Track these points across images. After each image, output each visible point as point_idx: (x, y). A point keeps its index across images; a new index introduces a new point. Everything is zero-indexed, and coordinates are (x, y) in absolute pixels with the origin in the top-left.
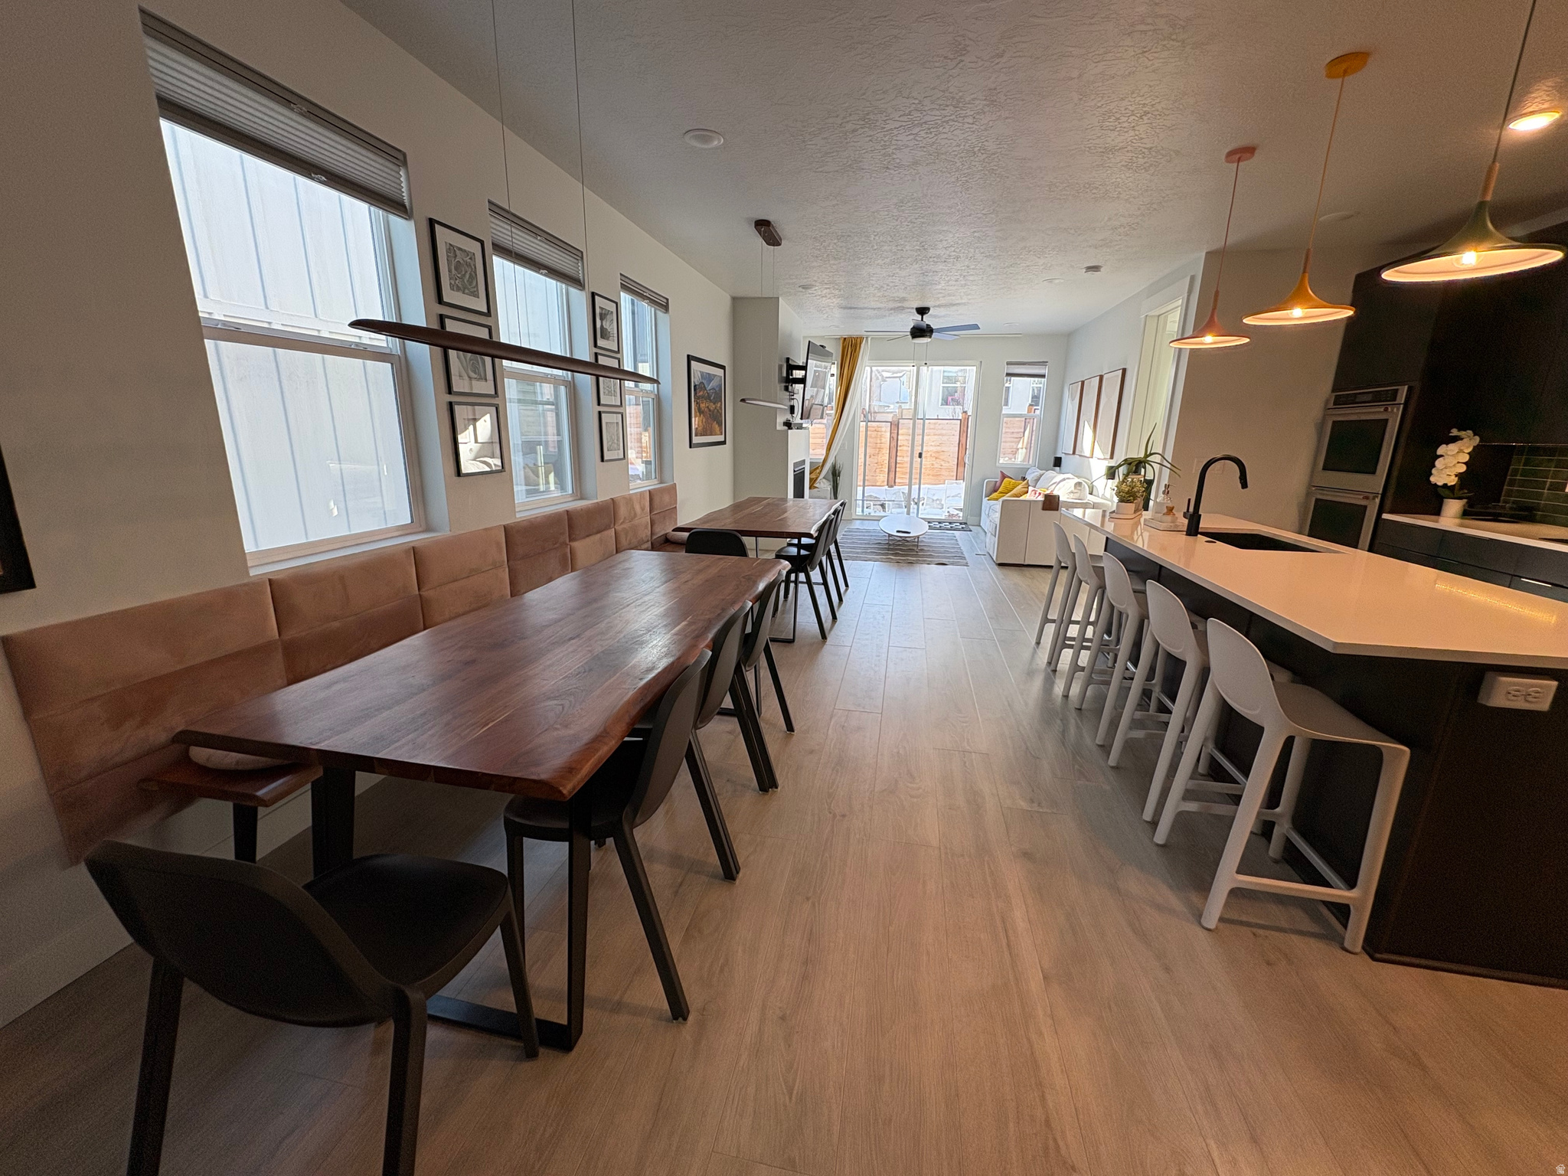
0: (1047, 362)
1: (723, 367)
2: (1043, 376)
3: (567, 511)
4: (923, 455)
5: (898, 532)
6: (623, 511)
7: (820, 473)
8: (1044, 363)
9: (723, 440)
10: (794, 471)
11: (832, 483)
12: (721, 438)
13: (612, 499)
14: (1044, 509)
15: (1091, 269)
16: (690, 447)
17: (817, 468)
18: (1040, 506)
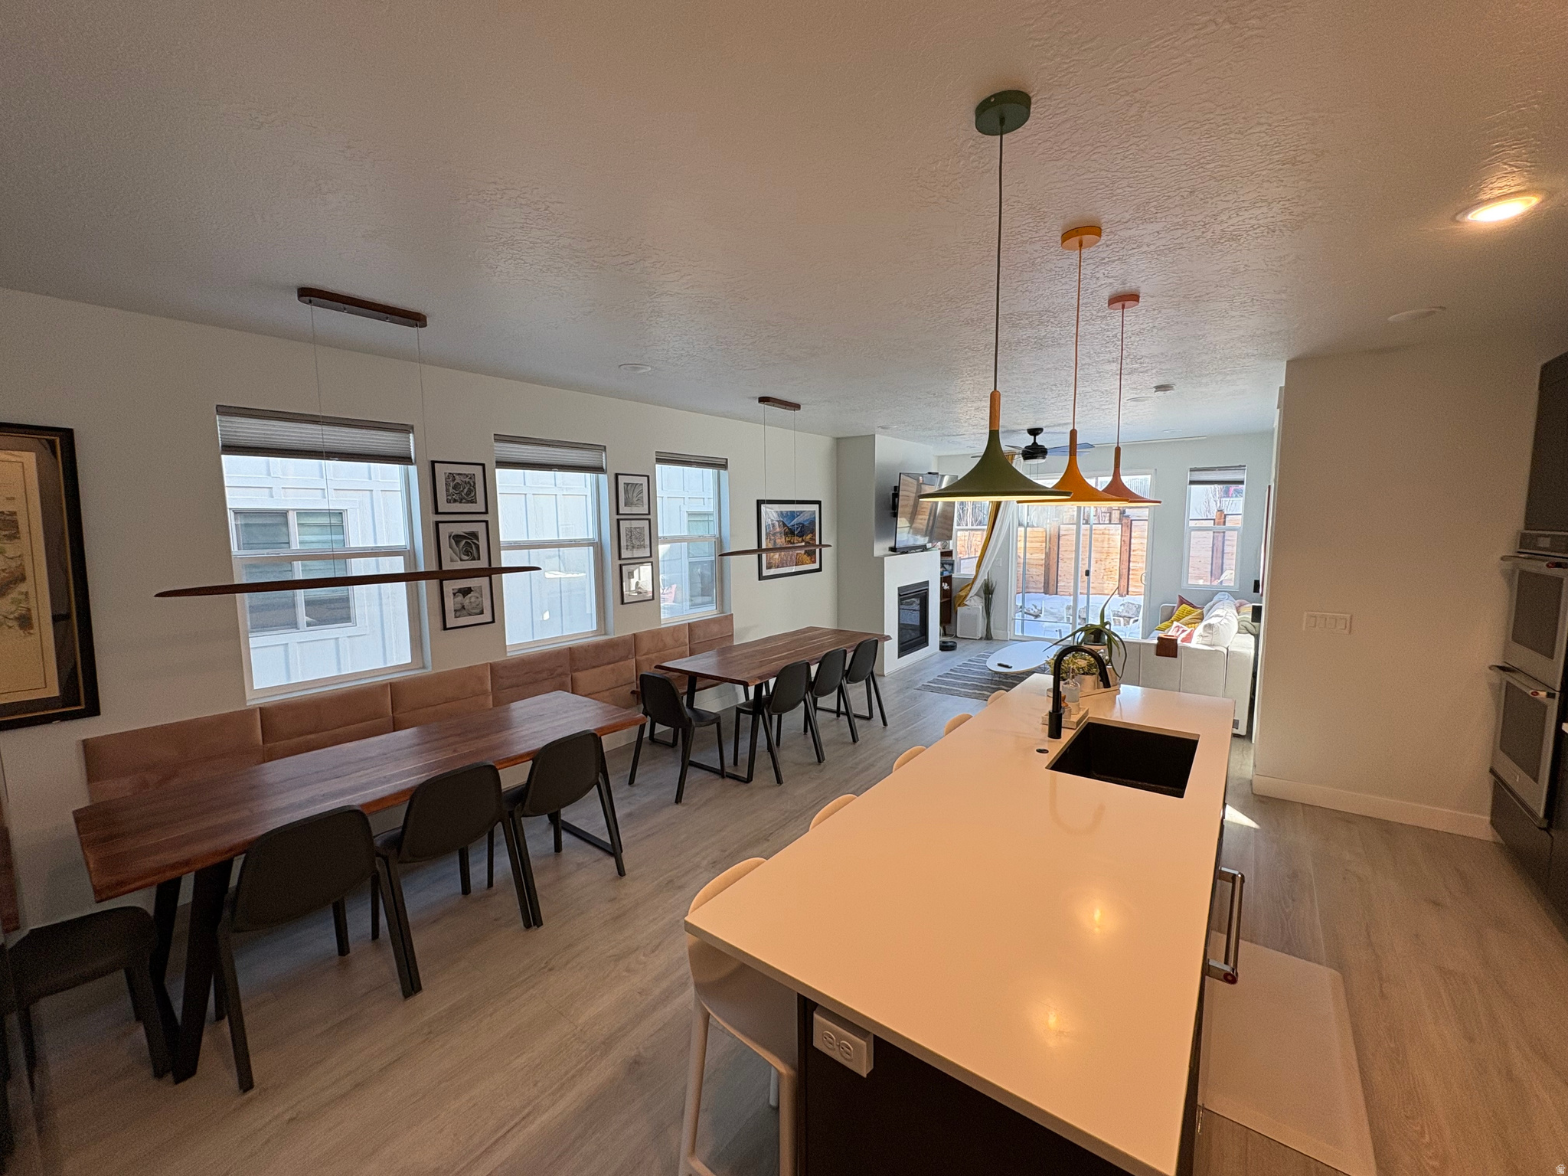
0: (1245, 466)
1: (819, 503)
2: (1242, 482)
3: (570, 648)
4: (1091, 574)
5: (1000, 665)
6: (645, 645)
7: (970, 591)
8: (1241, 468)
9: (818, 567)
10: (900, 595)
11: (984, 601)
12: (816, 566)
13: (634, 634)
14: (1158, 654)
15: (1159, 388)
16: (759, 580)
17: (968, 585)
18: (1153, 650)
